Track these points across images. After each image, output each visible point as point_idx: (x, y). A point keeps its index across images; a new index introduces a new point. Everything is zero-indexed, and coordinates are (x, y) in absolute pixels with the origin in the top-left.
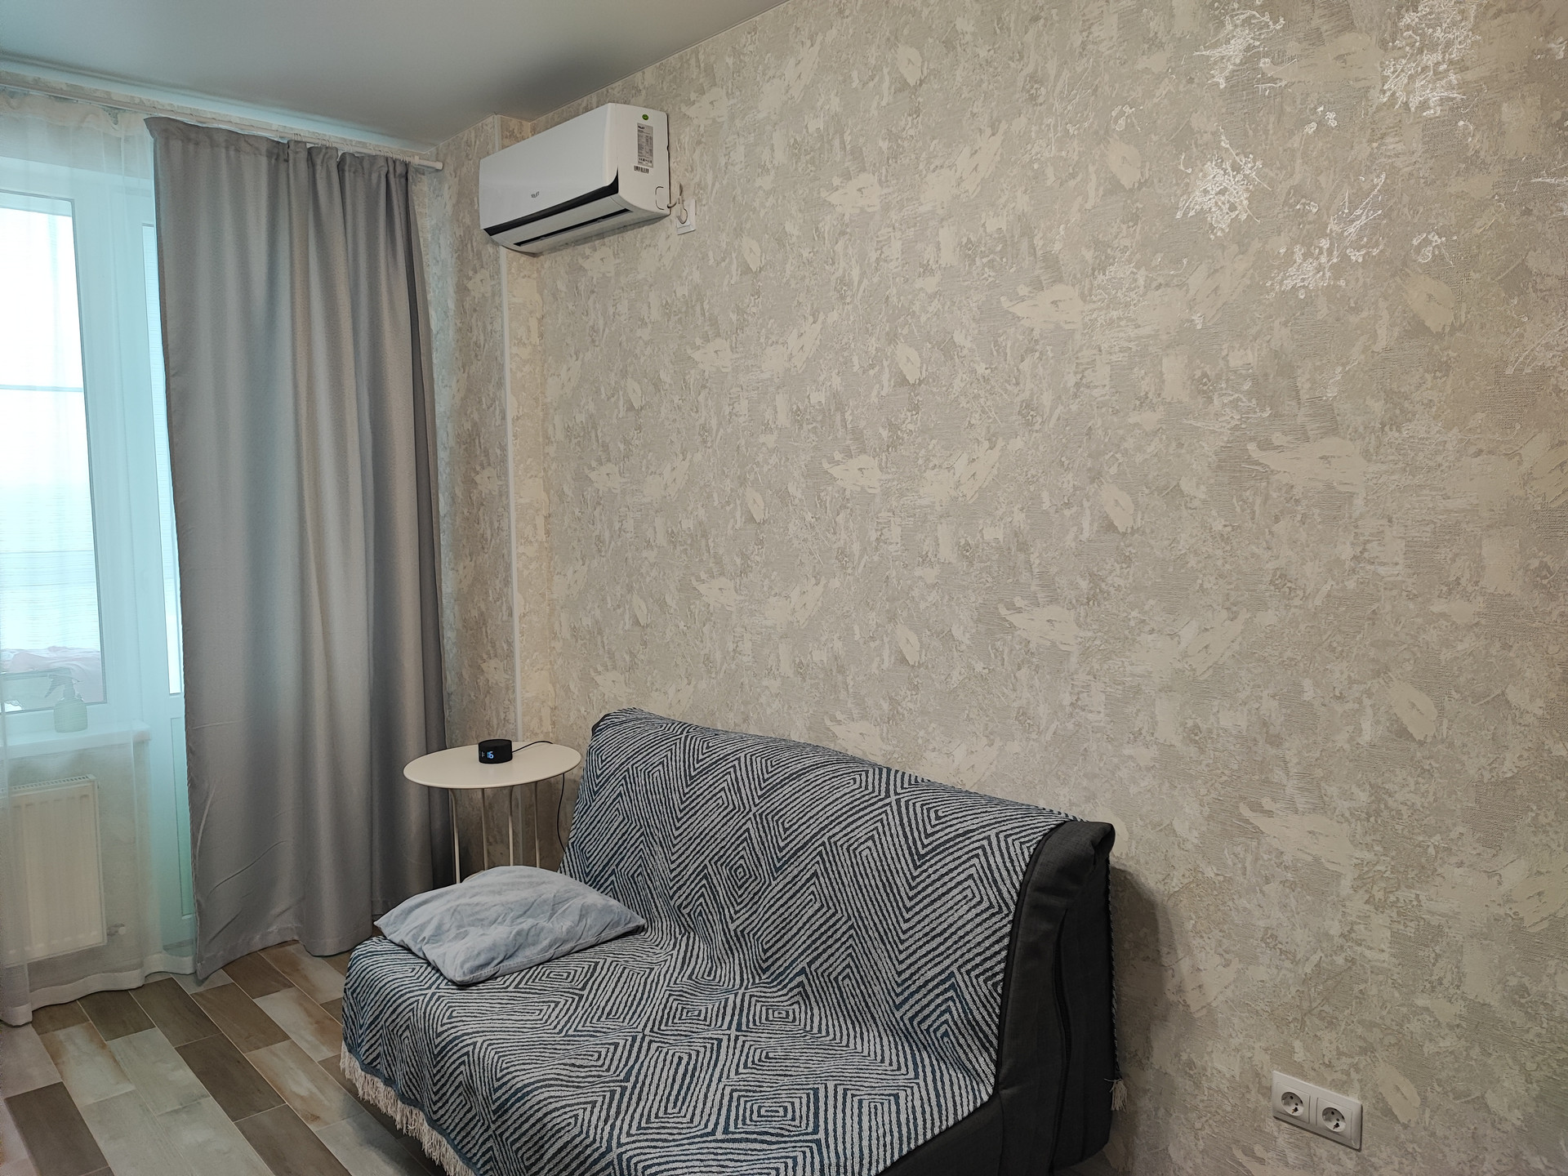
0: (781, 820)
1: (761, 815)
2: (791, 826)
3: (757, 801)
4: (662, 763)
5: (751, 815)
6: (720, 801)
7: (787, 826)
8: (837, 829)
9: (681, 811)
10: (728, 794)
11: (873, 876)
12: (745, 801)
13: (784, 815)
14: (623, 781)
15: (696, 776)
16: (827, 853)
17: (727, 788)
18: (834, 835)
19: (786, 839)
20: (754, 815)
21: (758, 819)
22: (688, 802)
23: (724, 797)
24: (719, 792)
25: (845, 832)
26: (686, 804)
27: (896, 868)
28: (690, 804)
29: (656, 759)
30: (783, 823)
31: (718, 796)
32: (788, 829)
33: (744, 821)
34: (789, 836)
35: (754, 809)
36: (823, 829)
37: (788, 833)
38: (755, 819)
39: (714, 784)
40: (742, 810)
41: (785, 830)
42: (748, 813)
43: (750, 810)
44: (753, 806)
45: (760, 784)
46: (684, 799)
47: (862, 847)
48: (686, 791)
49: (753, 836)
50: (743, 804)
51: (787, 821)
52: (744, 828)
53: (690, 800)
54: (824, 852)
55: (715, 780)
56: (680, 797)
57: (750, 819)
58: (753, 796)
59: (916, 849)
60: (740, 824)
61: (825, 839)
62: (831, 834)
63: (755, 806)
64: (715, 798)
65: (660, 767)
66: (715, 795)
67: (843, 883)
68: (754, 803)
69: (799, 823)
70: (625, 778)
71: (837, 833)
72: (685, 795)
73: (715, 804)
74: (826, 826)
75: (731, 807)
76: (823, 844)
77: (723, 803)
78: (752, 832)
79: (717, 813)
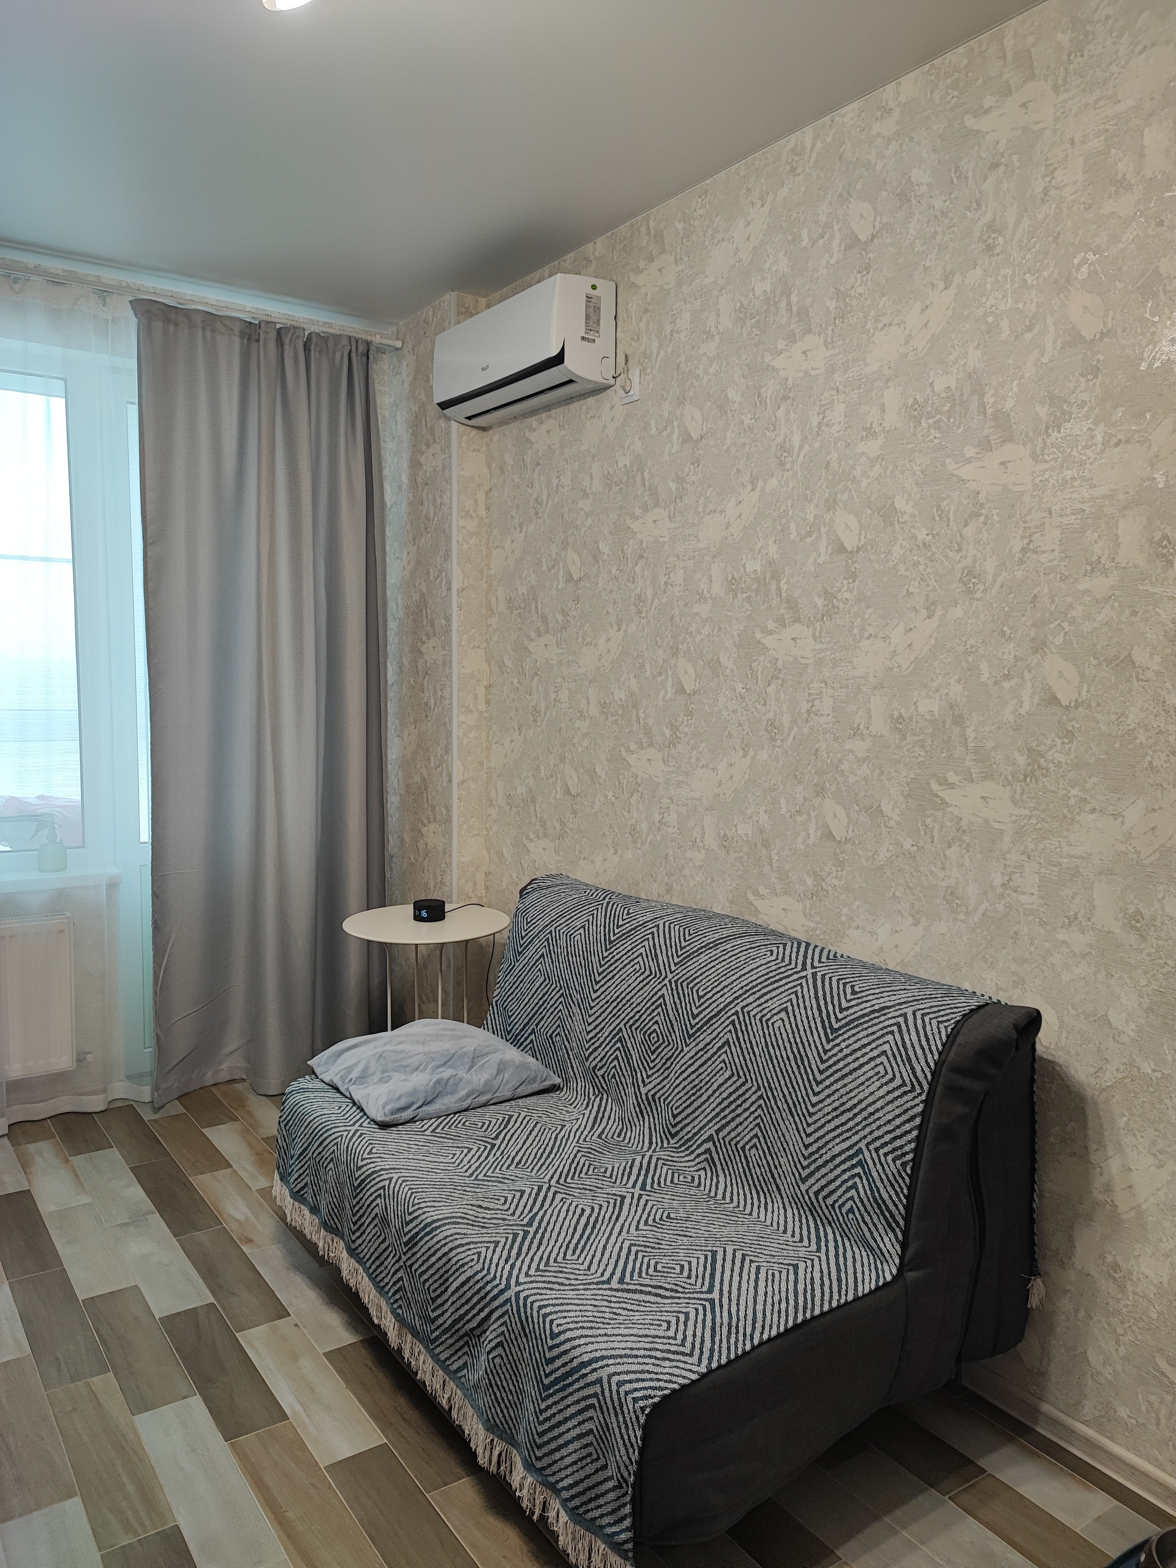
0: (696, 988)
1: (676, 982)
2: (706, 994)
3: (673, 968)
4: (584, 927)
5: (666, 981)
6: (637, 966)
7: (701, 993)
8: (751, 999)
9: (599, 974)
10: (646, 959)
11: (785, 1048)
12: (662, 968)
13: (699, 983)
14: (546, 943)
15: (615, 940)
16: (740, 1023)
17: (644, 954)
18: (747, 1005)
19: (700, 1006)
20: (670, 981)
21: (674, 986)
22: (606, 966)
23: (642, 963)
24: (637, 957)
25: (758, 1002)
26: (604, 968)
27: (808, 1041)
28: (608, 968)
29: (578, 923)
30: (697, 991)
31: (636, 961)
32: (702, 997)
33: (659, 987)
34: (703, 1004)
35: (670, 976)
36: (737, 998)
37: (702, 1000)
38: (671, 986)
39: (632, 949)
40: (658, 976)
41: (700, 998)
42: (664, 979)
43: (666, 977)
44: (668, 972)
45: (677, 952)
46: (603, 963)
47: (776, 1018)
48: (605, 954)
49: (668, 1002)
50: (660, 970)
51: (702, 988)
52: (660, 993)
53: (609, 963)
54: (736, 1021)
55: (633, 945)
56: (599, 961)
57: (665, 985)
58: (669, 963)
59: (830, 1022)
60: (655, 990)
61: (738, 1008)
62: (744, 1003)
63: (671, 973)
64: (632, 963)
65: (582, 931)
66: (632, 960)
67: (754, 1053)
68: (670, 970)
69: (714, 992)
70: (547, 940)
71: (751, 1003)
72: (604, 959)
73: (632, 969)
74: (740, 996)
75: (647, 973)
76: (736, 1013)
77: (640, 969)
78: (667, 998)
79: (634, 978)
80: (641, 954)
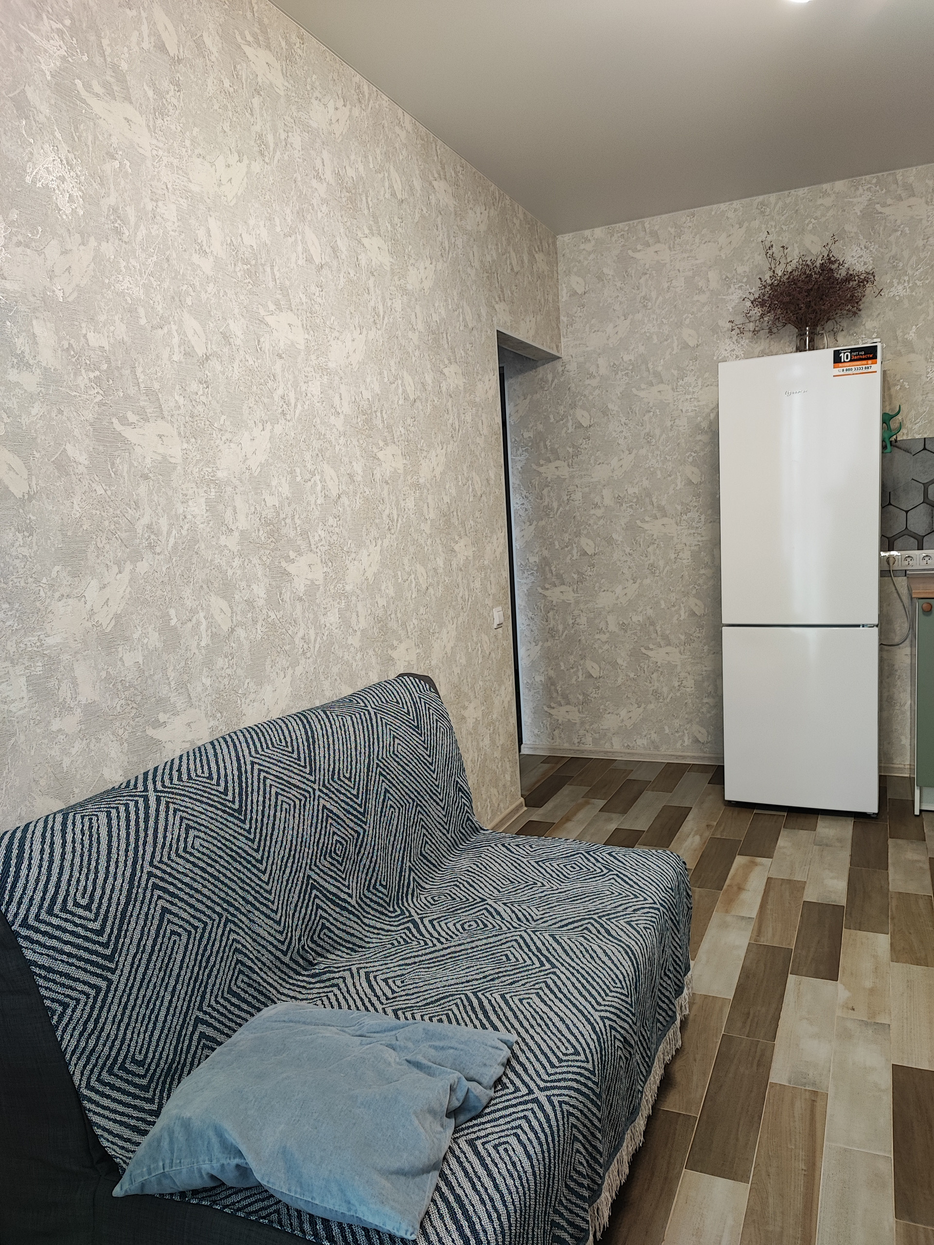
0: (341, 775)
1: (324, 785)
2: (351, 773)
3: (312, 779)
5: (318, 793)
6: (285, 806)
7: (348, 775)
9: (257, 851)
10: (285, 794)
12: (304, 786)
13: (339, 770)
15: (241, 806)
17: (279, 790)
19: (354, 785)
20: (320, 790)
21: (325, 790)
22: (258, 835)
23: (285, 799)
24: (277, 798)
26: (257, 839)
28: (261, 836)
30: (344, 776)
31: (279, 803)
32: (350, 777)
33: (316, 803)
34: (355, 781)
35: (316, 787)
37: (353, 780)
38: (323, 792)
39: (264, 797)
40: (307, 795)
41: (349, 779)
42: (314, 793)
43: (314, 790)
44: (312, 784)
46: (252, 837)
48: (247, 827)
49: (332, 808)
50: (305, 790)
52: (321, 808)
53: (258, 831)
55: (261, 793)
56: (247, 838)
57: (319, 796)
58: (305, 778)
60: (316, 807)
63: (314, 783)
64: (279, 808)
66: (276, 806)
68: (311, 781)
69: (354, 766)
72: (249, 832)
73: (284, 812)
75: (297, 802)
77: (290, 805)
78: (328, 805)
79: (291, 817)
80: (277, 794)
